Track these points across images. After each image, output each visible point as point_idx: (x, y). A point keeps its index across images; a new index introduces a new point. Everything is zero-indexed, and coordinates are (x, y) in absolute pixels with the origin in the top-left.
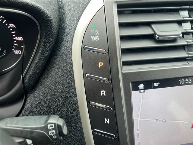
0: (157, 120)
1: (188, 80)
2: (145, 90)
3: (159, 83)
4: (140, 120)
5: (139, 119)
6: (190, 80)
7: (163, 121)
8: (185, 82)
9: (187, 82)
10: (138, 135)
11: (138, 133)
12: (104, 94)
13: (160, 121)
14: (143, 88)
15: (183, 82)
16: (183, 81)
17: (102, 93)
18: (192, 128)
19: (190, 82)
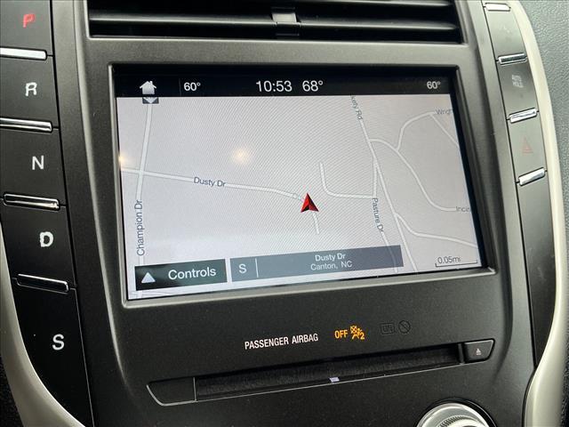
0: (197, 180)
1: (283, 84)
2: (160, 98)
3: (199, 84)
4: (144, 175)
5: (141, 172)
6: (288, 83)
7: (216, 183)
8: (274, 87)
9: (280, 88)
10: (139, 217)
11: (139, 211)
12: (32, 91)
13: (205, 182)
14: (153, 93)
15: (268, 88)
16: (267, 84)
17: (28, 90)
18: (303, 211)
19: (289, 88)
